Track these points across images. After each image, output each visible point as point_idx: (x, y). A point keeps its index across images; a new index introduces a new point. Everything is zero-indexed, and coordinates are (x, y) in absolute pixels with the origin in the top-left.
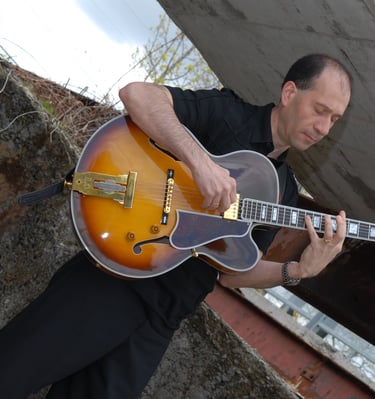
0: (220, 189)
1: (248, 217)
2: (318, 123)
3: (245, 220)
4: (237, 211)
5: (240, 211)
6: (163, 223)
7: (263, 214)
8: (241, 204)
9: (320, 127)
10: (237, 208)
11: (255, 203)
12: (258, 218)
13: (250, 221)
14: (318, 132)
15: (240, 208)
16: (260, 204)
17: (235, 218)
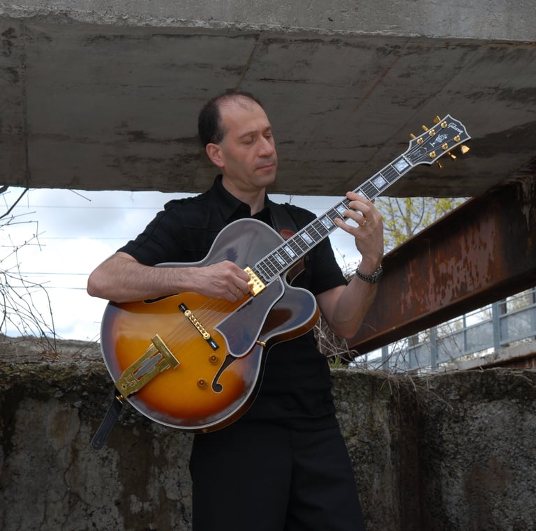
0: (224, 282)
1: (272, 275)
2: (258, 150)
3: (272, 280)
4: (259, 281)
5: (261, 278)
6: (215, 349)
7: (281, 260)
8: (257, 273)
9: (262, 152)
10: (257, 278)
11: (266, 260)
12: (280, 268)
13: (277, 276)
14: (265, 157)
15: (259, 276)
16: (270, 257)
17: (263, 286)
